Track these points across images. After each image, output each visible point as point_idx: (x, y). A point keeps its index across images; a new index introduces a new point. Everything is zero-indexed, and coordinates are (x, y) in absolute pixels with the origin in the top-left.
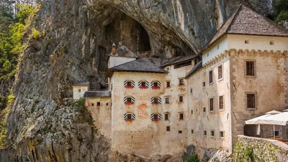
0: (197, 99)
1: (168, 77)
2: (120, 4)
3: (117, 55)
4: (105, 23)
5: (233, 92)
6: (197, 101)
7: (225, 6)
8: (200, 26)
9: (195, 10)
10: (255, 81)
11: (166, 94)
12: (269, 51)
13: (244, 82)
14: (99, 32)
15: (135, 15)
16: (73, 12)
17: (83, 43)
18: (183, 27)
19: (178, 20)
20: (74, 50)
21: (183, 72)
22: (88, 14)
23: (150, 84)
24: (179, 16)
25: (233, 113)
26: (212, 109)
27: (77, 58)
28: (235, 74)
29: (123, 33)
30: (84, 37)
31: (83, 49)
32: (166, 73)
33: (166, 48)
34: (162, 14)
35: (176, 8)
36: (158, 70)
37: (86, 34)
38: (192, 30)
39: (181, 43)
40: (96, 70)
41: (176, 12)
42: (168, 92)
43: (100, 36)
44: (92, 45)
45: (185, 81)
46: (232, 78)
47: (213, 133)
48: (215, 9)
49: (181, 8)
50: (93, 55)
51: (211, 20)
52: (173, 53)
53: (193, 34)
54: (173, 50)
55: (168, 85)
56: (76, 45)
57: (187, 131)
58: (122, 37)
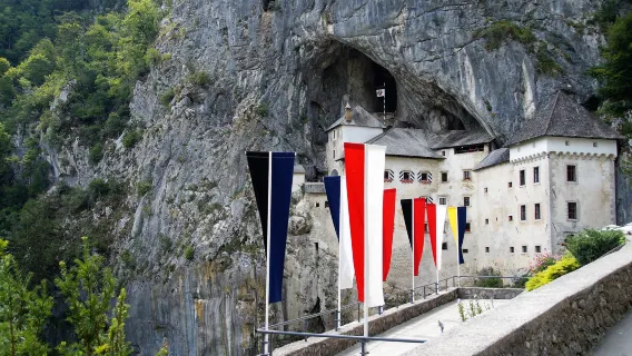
0: (497, 203)
1: (444, 167)
2: (368, 47)
3: (353, 123)
4: (324, 65)
5: (552, 200)
6: (497, 206)
7: (536, 81)
8: (499, 99)
9: (493, 77)
10: (576, 188)
11: (440, 192)
12: (592, 154)
13: (564, 188)
14: (315, 79)
15: (393, 66)
16: (276, 46)
17: (290, 98)
18: (473, 96)
19: (466, 86)
20: (275, 108)
21: (470, 160)
22: (301, 51)
23: (416, 176)
24: (468, 81)
25: (553, 224)
26: (523, 218)
27: (281, 124)
28: (555, 179)
29: (352, 80)
30: (292, 89)
31: (289, 109)
32: (441, 159)
33: (432, 114)
34: (440, 73)
35: (463, 69)
36: (428, 154)
37: (294, 84)
38: (487, 103)
39: (460, 111)
40: (309, 144)
41: (464, 75)
42: (443, 189)
43: (316, 86)
44: (302, 102)
45: (473, 174)
46: (552, 184)
47: (525, 248)
48: (521, 80)
49: (471, 70)
50: (303, 119)
51: (515, 94)
52: (444, 123)
53: (490, 109)
54: (444, 118)
55: (445, 177)
56: (279, 101)
57: (477, 250)
58: (349, 87)
